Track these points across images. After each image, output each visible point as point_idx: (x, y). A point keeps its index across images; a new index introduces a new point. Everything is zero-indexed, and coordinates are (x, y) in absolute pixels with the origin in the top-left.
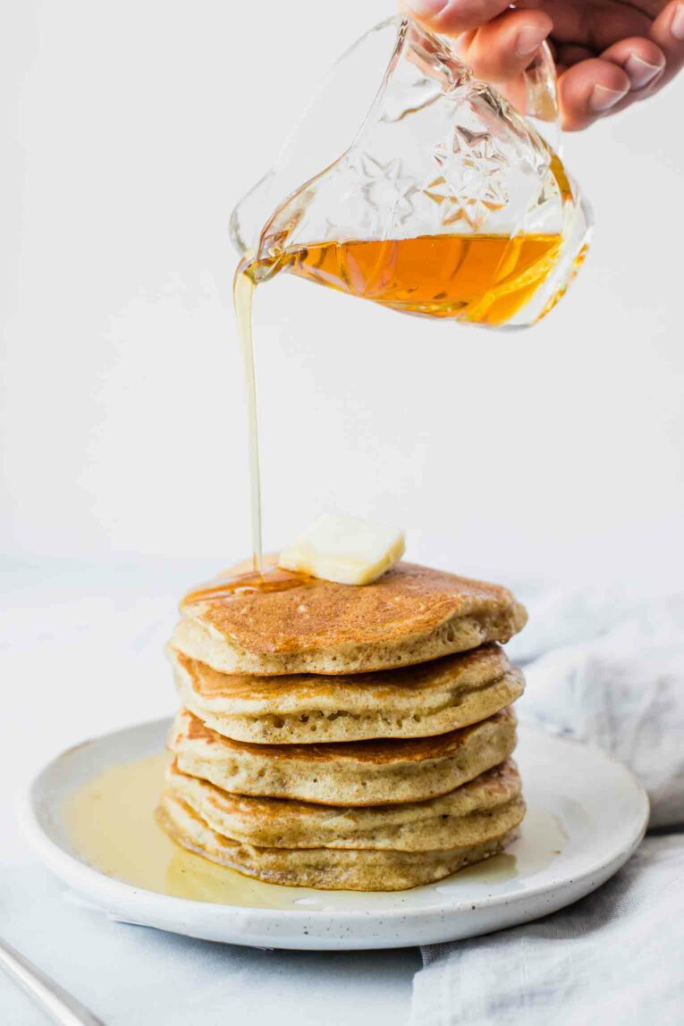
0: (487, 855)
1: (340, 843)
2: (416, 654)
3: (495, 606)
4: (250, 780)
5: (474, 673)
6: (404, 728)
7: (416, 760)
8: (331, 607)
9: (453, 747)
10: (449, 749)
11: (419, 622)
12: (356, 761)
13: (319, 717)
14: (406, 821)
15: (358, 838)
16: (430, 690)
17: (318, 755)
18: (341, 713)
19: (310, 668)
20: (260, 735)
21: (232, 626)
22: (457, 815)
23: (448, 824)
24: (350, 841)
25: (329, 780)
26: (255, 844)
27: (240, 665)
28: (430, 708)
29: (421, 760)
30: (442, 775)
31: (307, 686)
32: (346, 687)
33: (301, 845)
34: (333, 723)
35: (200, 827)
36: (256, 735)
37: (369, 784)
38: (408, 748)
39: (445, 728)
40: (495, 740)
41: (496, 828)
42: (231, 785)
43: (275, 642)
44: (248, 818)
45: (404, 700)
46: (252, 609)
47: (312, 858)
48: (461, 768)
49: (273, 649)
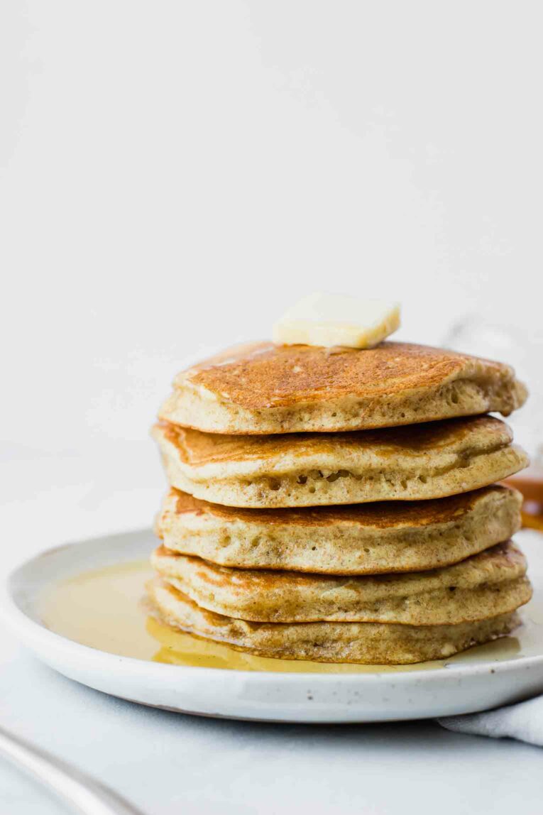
0: (494, 637)
1: (341, 616)
2: (420, 411)
3: (498, 374)
4: (243, 550)
5: (480, 436)
6: (409, 489)
7: (422, 525)
8: (328, 367)
9: (460, 512)
10: (456, 514)
11: (423, 378)
12: (358, 525)
13: (318, 478)
14: (412, 592)
15: (360, 610)
16: (436, 451)
17: (315, 519)
18: (343, 473)
19: (308, 426)
20: (255, 498)
21: (223, 386)
22: (465, 586)
23: (456, 597)
24: (352, 613)
25: (329, 547)
26: (248, 619)
27: (233, 424)
28: (436, 468)
29: (428, 524)
30: (448, 544)
31: (304, 446)
32: (346, 446)
33: (298, 618)
34: (333, 484)
35: (188, 608)
36: (250, 499)
37: (372, 550)
38: (412, 513)
39: (452, 489)
40: (500, 513)
41: (505, 603)
42: (221, 558)
43: (269, 399)
44: (241, 590)
45: (408, 459)
46: (244, 370)
47: (311, 632)
48: (468, 539)
49: (269, 405)
